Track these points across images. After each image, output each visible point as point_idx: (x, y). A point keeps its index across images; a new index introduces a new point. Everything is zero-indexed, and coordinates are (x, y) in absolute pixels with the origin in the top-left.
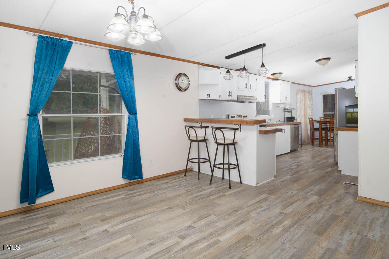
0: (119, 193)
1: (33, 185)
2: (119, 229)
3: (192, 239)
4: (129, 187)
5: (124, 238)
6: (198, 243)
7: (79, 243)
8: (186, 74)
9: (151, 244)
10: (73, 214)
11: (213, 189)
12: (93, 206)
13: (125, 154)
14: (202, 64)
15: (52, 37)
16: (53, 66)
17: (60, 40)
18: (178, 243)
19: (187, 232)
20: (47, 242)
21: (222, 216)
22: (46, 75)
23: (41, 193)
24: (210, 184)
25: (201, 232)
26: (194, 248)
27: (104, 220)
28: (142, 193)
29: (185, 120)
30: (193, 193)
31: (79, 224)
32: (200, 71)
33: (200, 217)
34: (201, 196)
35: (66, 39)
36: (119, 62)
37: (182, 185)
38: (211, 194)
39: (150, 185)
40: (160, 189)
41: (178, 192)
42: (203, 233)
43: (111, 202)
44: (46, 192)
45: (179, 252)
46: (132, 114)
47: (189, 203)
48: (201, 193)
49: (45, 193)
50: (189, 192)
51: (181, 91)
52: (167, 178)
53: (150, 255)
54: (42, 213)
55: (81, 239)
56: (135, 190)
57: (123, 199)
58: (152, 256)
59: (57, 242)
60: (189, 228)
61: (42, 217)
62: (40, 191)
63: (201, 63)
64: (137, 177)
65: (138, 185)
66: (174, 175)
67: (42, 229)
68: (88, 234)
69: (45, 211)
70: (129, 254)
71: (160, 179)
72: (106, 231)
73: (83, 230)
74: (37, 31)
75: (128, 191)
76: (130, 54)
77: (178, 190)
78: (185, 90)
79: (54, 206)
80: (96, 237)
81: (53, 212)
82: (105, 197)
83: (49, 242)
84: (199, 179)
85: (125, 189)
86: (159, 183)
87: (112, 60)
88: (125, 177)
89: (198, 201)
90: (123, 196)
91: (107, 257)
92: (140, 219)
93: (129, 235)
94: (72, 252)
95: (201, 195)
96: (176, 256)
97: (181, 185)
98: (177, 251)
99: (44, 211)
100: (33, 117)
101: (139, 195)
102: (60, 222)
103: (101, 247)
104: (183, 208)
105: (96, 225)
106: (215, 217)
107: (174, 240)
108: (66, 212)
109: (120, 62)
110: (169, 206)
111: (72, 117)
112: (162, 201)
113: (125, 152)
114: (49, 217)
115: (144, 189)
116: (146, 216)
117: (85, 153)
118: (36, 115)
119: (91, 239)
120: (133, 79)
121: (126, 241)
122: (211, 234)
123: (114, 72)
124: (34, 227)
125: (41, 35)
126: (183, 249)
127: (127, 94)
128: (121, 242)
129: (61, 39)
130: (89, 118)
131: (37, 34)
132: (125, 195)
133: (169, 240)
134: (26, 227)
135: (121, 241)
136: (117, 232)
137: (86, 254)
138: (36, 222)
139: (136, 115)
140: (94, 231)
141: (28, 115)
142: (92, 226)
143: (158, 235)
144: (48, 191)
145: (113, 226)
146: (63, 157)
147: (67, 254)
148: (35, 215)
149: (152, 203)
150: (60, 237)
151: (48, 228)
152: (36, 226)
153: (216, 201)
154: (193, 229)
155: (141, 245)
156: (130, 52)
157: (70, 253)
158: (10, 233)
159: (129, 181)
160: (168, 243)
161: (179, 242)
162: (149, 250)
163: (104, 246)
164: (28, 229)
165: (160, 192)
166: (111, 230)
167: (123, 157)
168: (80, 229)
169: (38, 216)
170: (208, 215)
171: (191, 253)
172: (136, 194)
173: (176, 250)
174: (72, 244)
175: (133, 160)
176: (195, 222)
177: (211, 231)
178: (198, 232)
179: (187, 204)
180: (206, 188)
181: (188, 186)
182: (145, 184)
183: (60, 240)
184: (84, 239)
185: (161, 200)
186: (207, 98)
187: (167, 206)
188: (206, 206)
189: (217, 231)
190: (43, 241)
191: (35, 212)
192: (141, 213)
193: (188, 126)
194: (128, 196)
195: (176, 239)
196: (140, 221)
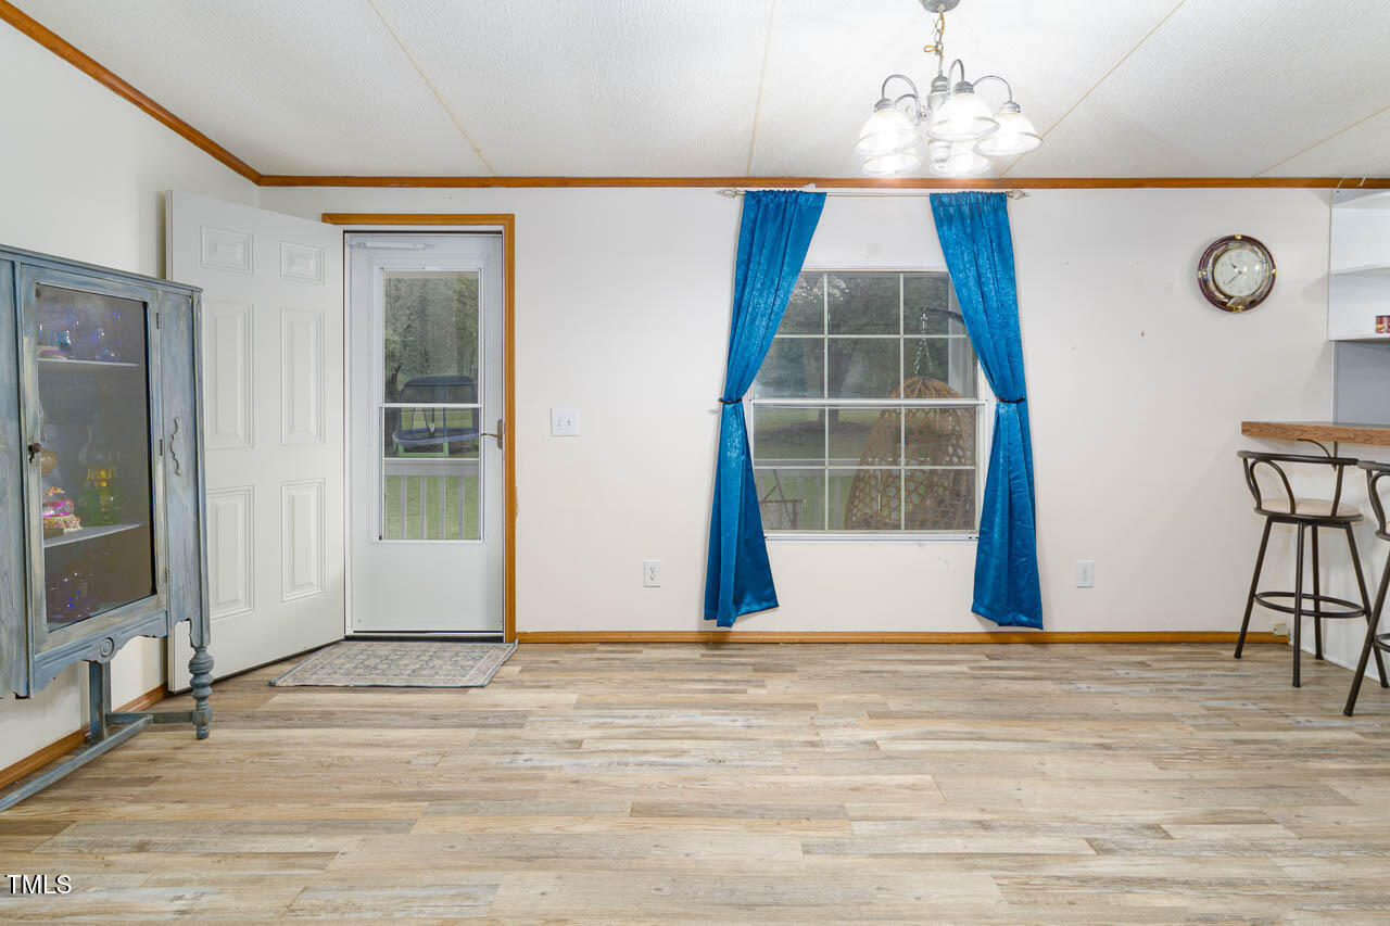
0: (957, 657)
1: (728, 579)
2: (910, 752)
3: (1137, 865)
4: (995, 647)
5: (909, 779)
6: (1152, 888)
7: (798, 749)
8: (1257, 238)
9: (983, 825)
10: (809, 678)
11: (1352, 736)
12: (867, 672)
13: (981, 532)
14: (1351, 183)
15: (775, 189)
16: (777, 269)
17: (794, 195)
18: (1074, 857)
19: (1128, 838)
20: (733, 721)
21: (1327, 842)
22: (760, 295)
23: (748, 605)
24: (1349, 712)
25: (1190, 859)
26: (1129, 896)
27: (880, 715)
28: (1031, 674)
29: (1249, 429)
30: (1237, 725)
31: (815, 707)
32: (1339, 211)
33: (1214, 813)
34: (1271, 747)
35: (811, 188)
36: (965, 232)
37: (1200, 688)
38: (1323, 752)
39: (1068, 658)
40: (1100, 679)
41: (1172, 707)
42: (1195, 865)
43: (920, 676)
44: (760, 604)
45: (1063, 882)
46: (1009, 402)
47: (1194, 754)
48: (1281, 735)
49: (758, 608)
50: (1221, 716)
51: (1230, 310)
52: (1149, 648)
53: (965, 851)
54: (745, 656)
55: (805, 742)
56: (1010, 658)
57: (959, 676)
58: (967, 854)
59: (751, 731)
60: (1147, 832)
61: (742, 664)
62: (748, 599)
63: (1344, 177)
64: (1025, 619)
65: (1030, 648)
66: (1188, 643)
67: (730, 692)
68: (824, 736)
69: (756, 653)
70: (904, 822)
71: (1118, 647)
72: (873, 744)
73: (817, 722)
74: (742, 182)
75: (987, 656)
76: (1002, 198)
77: (1177, 698)
78: (1252, 304)
79: (778, 646)
80: (840, 750)
81: (769, 661)
82: (910, 657)
83: (736, 724)
84: (1297, 683)
85: (978, 648)
86: (1110, 658)
87: (939, 225)
88: (982, 610)
89: (1244, 760)
90: (964, 668)
91: (847, 805)
92: (982, 745)
93: (929, 778)
94: (774, 764)
95: (1274, 742)
96: (1046, 889)
97: (1199, 684)
98: (1059, 878)
99: (752, 652)
100: (732, 405)
101: (1014, 678)
102: (777, 688)
103: (842, 778)
104: (1158, 762)
105: (853, 720)
106: (1293, 835)
107: (1065, 844)
108: (798, 669)
109: (969, 230)
110: (1108, 741)
111: (827, 408)
112: (1086, 717)
113: (984, 529)
114: (757, 668)
115: (1044, 665)
116: (1008, 746)
117: (871, 517)
118: (739, 400)
119: (827, 750)
120: (1012, 281)
121: (913, 787)
122: (1229, 883)
123: (945, 265)
124: (719, 681)
125: (752, 189)
126: (1084, 881)
127: (989, 336)
128: (898, 786)
129: (798, 190)
130: (884, 412)
131: (742, 190)
132: (971, 668)
133: (1048, 836)
134: (705, 677)
135: (898, 782)
136: (898, 758)
137: (802, 779)
138: (728, 672)
139: (1022, 404)
140: (841, 735)
141: (721, 400)
142: (842, 721)
143: (1020, 809)
144: (765, 604)
145: (894, 739)
146: (801, 518)
147: (762, 764)
148: (731, 656)
149: (1049, 714)
150: (763, 721)
151: (745, 692)
152: (724, 681)
153: (1334, 783)
154: (1162, 838)
155: (951, 814)
156: (1004, 191)
157: (768, 764)
158: (673, 680)
159: (995, 628)
160: (1039, 843)
161: (1081, 855)
162: (970, 837)
163: (850, 778)
164: (707, 681)
165: (1096, 687)
166: (884, 746)
167: (977, 542)
168: (812, 718)
169: (735, 659)
170: (1260, 817)
171: (1107, 903)
172: (1008, 672)
173: (1057, 870)
174: (781, 744)
175: (1010, 561)
176: (1180, 822)
177: (1235, 871)
178: (1176, 854)
179: (1187, 754)
180: (1315, 724)
181: (1225, 695)
182: (1054, 649)
183: (760, 727)
184: (813, 744)
185: (1087, 715)
186: (1378, 331)
187: (1101, 737)
188: (1272, 787)
189: (1267, 885)
190: (724, 718)
191: (734, 649)
192: (994, 729)
193: (1252, 455)
194: (977, 673)
195: (1076, 844)
196: (979, 752)
